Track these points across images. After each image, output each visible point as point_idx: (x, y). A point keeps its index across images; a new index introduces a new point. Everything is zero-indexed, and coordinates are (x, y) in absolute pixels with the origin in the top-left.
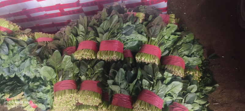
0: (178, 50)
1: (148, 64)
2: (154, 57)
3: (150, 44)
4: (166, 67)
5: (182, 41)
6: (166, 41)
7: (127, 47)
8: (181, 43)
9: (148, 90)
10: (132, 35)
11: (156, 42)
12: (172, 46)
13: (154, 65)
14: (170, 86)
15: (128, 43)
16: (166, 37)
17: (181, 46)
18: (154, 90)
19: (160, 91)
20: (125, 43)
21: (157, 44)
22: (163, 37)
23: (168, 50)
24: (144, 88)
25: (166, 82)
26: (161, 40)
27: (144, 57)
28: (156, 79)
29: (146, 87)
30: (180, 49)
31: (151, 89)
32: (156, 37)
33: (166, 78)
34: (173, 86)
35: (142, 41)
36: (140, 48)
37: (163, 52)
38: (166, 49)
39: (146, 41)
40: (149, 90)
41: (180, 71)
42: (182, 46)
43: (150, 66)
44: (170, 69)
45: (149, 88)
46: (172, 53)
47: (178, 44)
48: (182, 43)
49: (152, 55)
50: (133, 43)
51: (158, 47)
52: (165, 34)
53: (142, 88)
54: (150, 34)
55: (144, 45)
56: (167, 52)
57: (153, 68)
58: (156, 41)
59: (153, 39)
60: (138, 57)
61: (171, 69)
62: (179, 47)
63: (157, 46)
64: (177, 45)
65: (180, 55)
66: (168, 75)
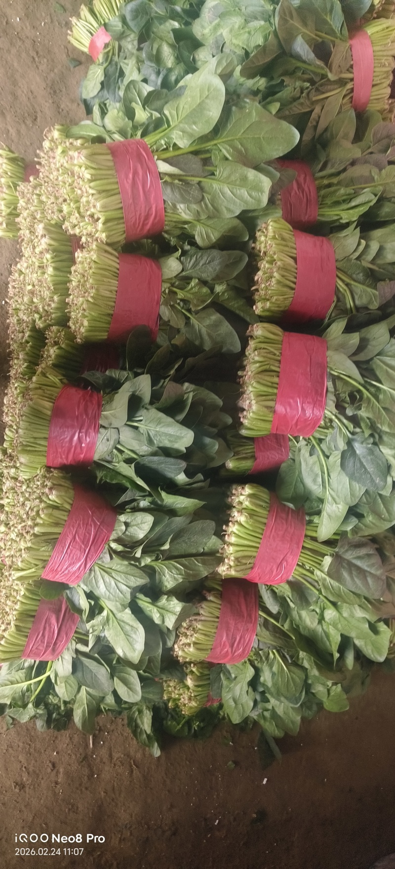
0: (278, 651)
1: (220, 534)
2: (244, 561)
3: (303, 547)
4: (211, 598)
5: (315, 672)
6: (318, 610)
7: (300, 450)
8: (306, 664)
9: (113, 536)
10: (346, 480)
11: (312, 573)
12: (296, 630)
13: (216, 557)
14: (127, 615)
15: (315, 457)
16: (330, 614)
17: (296, 663)
18: (111, 558)
19: (106, 576)
20: (313, 446)
21: (303, 576)
22: (334, 604)
23: (279, 613)
24: (122, 518)
25: (144, 603)
26: (320, 591)
27: (247, 522)
28: (157, 565)
29: (124, 528)
30: (283, 658)
31: (114, 545)
32: (333, 573)
33: (160, 604)
34: (128, 628)
35: (319, 513)
36: (291, 506)
37: (274, 593)
38: (282, 601)
39: (319, 529)
40: (112, 538)
41: (192, 649)
42: (293, 668)
43: (213, 542)
44: (202, 612)
45: (118, 541)
46: (266, 624)
47: (302, 654)
48: (304, 670)
49: (255, 554)
50: (317, 475)
51: (291, 578)
52: (345, 614)
53: (121, 509)
54: (347, 551)
55: (303, 519)
56: (274, 608)
57: (203, 554)
58: (317, 572)
59: (328, 561)
60: (250, 496)
61: (203, 618)
62: (291, 657)
63: (295, 574)
65: (257, 654)
66: (169, 615)
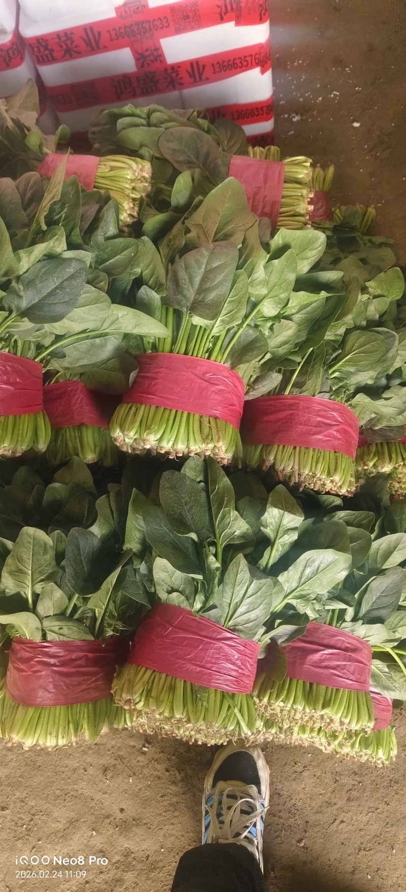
0: (330, 367)
1: (179, 462)
2: (206, 431)
3: (186, 353)
4: (272, 458)
5: (349, 319)
6: (269, 324)
7: (67, 369)
8: (342, 331)
9: (185, 605)
10: (78, 312)
11: (218, 337)
12: (300, 347)
13: (209, 463)
14: (288, 579)
15: (67, 351)
16: (269, 309)
17: (341, 344)
18: (214, 607)
19: (241, 610)
20: (52, 354)
21: (223, 350)
22: (255, 305)
23: (279, 371)
24: (163, 595)
25: (272, 556)
26: (240, 326)
27: (156, 432)
28: (222, 543)
29: (175, 594)
30: (337, 360)
31: (198, 605)
32: (212, 311)
33: (272, 536)
34: (308, 571)
35: (141, 337)
36: (133, 375)
37: (257, 380)
38: (267, 368)
39: (162, 336)
40: (188, 608)
41: (337, 478)
42: (348, 348)
43: (191, 471)
44: (289, 469)
45: (190, 598)
46: (299, 385)
47: (329, 336)
48: (348, 332)
49: (197, 417)
50: (93, 345)
51: (228, 365)
52: (264, 291)
53: (153, 597)
54: (184, 296)
55: (150, 357)
56: (276, 379)
57: (206, 481)
58: (215, 332)
59: (197, 320)
60: (122, 430)
61: (296, 467)
62: (335, 350)
63: (221, 360)
64: (326, 338)
65: (337, 392)
66: (285, 522)
